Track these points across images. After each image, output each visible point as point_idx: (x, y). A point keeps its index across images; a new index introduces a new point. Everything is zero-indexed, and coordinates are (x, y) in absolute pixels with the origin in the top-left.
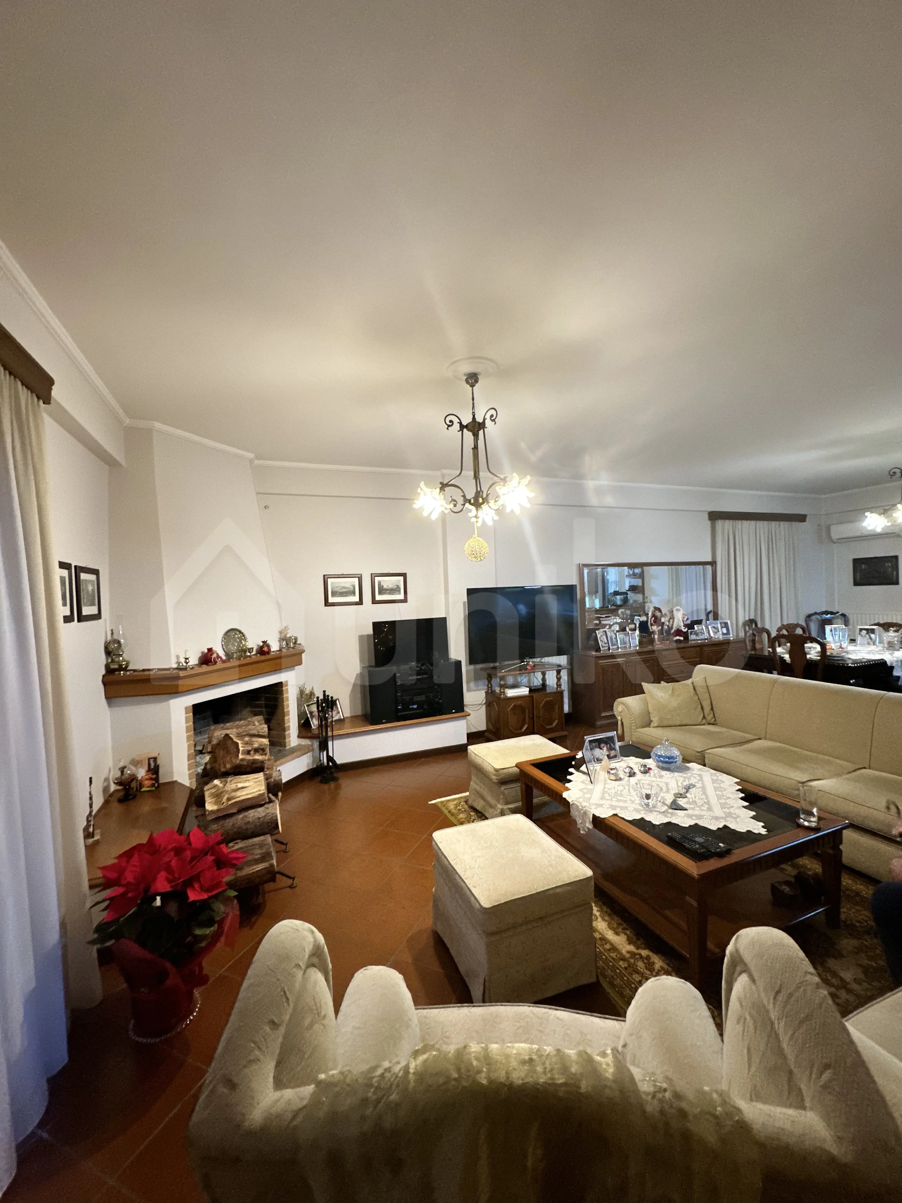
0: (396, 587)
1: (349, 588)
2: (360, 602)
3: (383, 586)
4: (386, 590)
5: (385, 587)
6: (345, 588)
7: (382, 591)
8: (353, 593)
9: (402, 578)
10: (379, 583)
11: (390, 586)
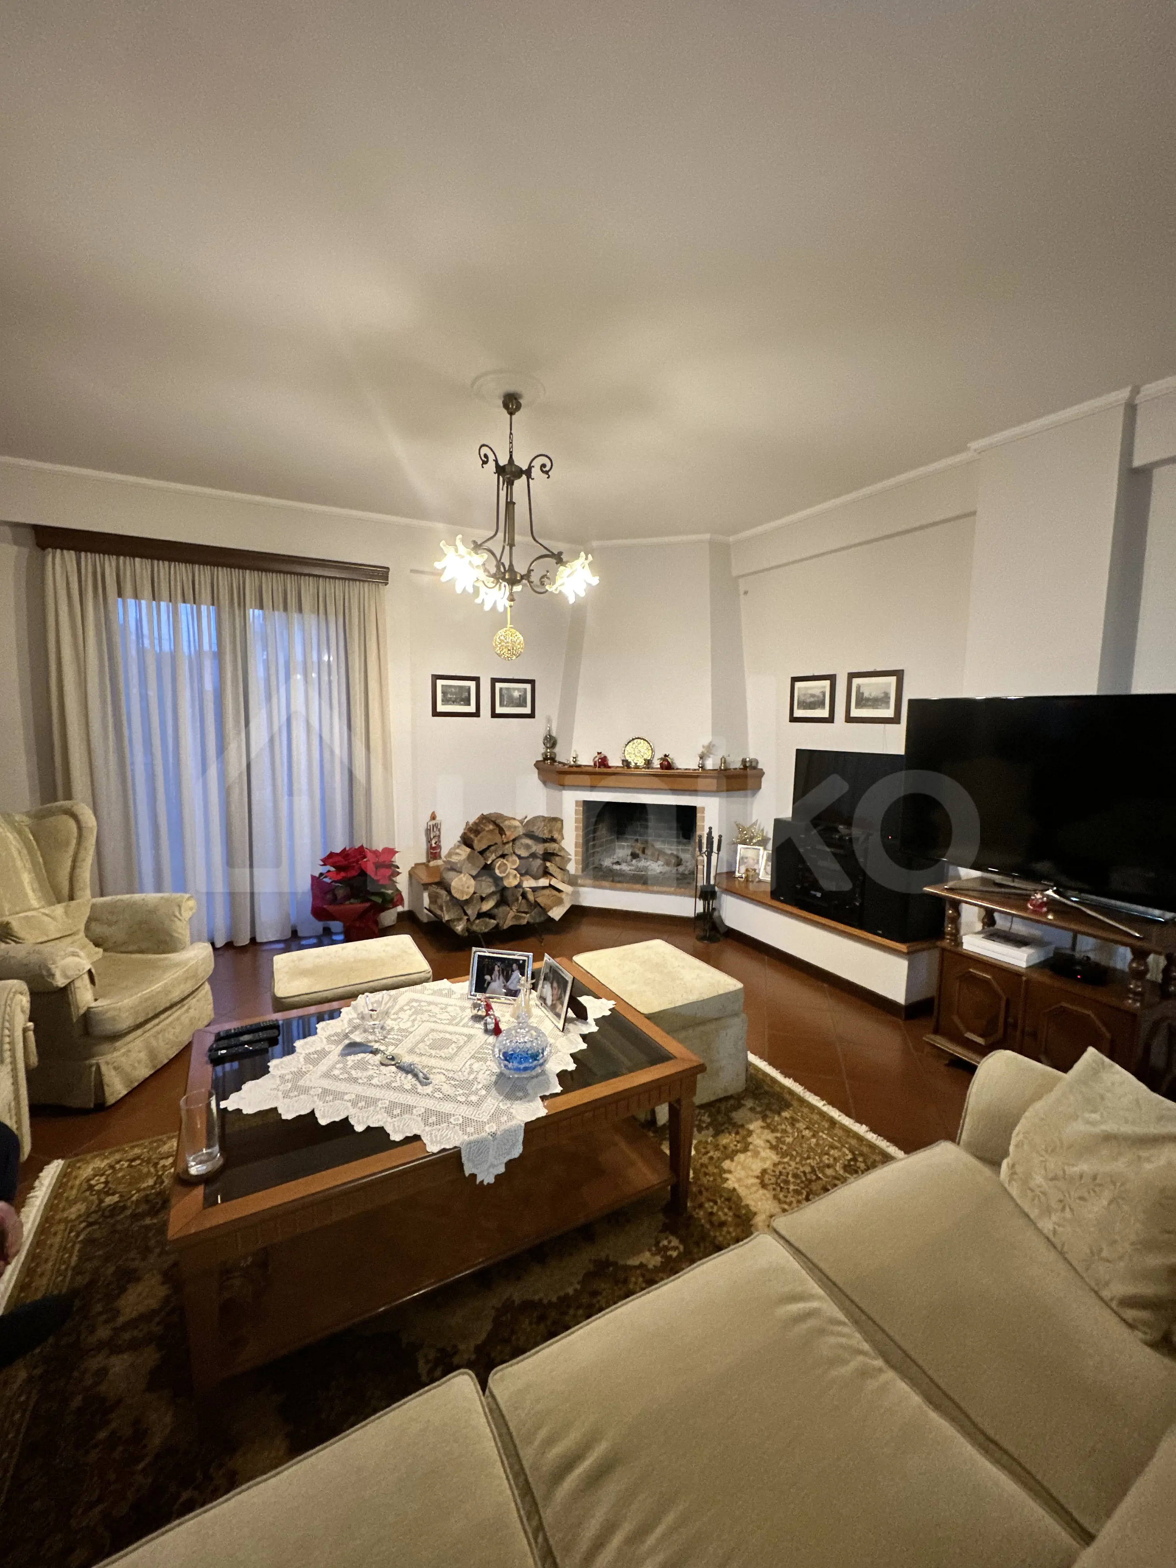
0: (882, 695)
1: (818, 697)
2: (830, 719)
3: (863, 694)
4: (868, 700)
5: (866, 695)
6: (813, 696)
7: (862, 702)
8: (821, 704)
9: (893, 680)
10: (859, 687)
11: (874, 694)
